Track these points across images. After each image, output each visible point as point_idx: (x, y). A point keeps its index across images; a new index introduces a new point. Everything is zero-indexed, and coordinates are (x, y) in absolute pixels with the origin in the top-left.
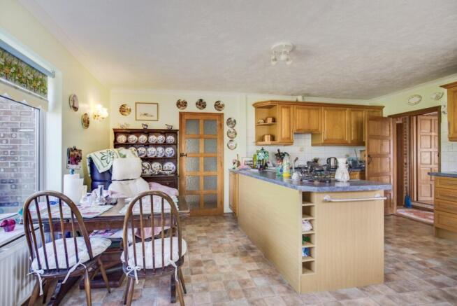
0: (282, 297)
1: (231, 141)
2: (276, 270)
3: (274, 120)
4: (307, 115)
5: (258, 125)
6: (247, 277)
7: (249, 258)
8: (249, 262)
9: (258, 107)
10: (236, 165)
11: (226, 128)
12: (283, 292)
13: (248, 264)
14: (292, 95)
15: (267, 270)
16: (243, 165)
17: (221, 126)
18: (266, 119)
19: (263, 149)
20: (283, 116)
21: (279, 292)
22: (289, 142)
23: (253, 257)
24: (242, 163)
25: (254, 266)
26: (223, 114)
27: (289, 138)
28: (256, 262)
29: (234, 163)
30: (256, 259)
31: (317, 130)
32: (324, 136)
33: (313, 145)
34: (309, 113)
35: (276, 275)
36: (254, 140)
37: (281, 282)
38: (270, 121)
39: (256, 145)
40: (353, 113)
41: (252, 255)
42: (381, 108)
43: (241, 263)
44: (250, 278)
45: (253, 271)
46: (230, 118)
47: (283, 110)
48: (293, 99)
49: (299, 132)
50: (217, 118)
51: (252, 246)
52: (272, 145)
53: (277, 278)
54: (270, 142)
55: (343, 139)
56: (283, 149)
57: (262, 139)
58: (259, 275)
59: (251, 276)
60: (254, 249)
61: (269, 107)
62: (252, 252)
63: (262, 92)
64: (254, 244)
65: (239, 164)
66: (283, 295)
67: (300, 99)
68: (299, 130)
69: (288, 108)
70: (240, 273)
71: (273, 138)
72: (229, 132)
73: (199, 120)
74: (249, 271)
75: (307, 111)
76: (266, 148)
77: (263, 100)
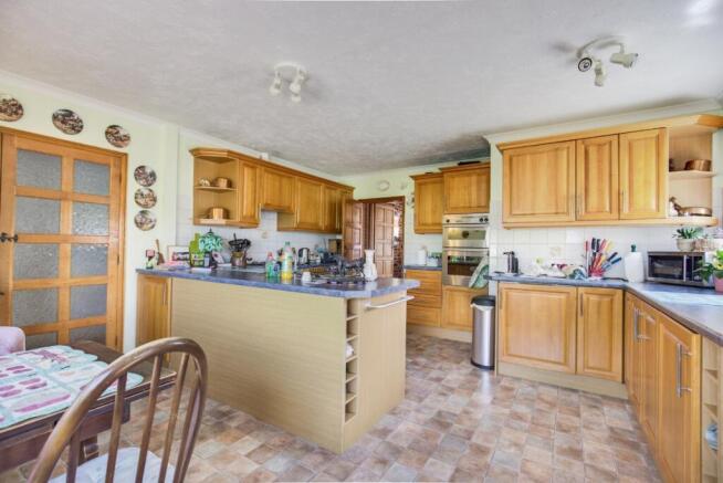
0: (325, 472)
1: (142, 212)
2: (288, 433)
3: (230, 184)
4: (277, 184)
5: (198, 189)
6: (251, 467)
7: (234, 433)
8: (237, 439)
9: (199, 155)
10: (154, 261)
11: (133, 186)
12: (321, 463)
13: (237, 444)
14: (256, 149)
15: (276, 440)
16: (169, 262)
17: (121, 179)
18: (216, 180)
19: (211, 232)
20: (245, 179)
21: (316, 467)
22: (253, 223)
23: (238, 428)
24: (167, 258)
25: (250, 443)
26: (126, 155)
27: (253, 216)
28: (248, 434)
29: (150, 258)
30: (245, 429)
31: (289, 207)
32: (297, 218)
33: (279, 230)
34: (280, 182)
35: (294, 442)
36: (191, 215)
37: (307, 449)
38: (223, 184)
39: (195, 224)
40: (327, 191)
41: (233, 424)
42: (352, 189)
43: (222, 447)
44: (256, 466)
45: (254, 451)
46: (142, 168)
47: (246, 169)
48: (256, 155)
49: (267, 209)
50: (111, 161)
51: (225, 408)
52: (227, 225)
53: (297, 446)
54: (224, 222)
55: (317, 224)
56: (242, 234)
57: (208, 214)
58: (269, 455)
59: (257, 462)
60: (229, 412)
61: (220, 160)
62: (231, 419)
63: (211, 131)
64: (224, 404)
65: (161, 260)
66: (324, 468)
67: (265, 157)
68: (267, 205)
69: (252, 167)
70: (233, 467)
71: (227, 214)
72: (139, 195)
73: (61, 157)
74: (248, 455)
75: (278, 178)
76: (217, 231)
77: (211, 147)
